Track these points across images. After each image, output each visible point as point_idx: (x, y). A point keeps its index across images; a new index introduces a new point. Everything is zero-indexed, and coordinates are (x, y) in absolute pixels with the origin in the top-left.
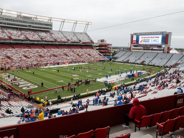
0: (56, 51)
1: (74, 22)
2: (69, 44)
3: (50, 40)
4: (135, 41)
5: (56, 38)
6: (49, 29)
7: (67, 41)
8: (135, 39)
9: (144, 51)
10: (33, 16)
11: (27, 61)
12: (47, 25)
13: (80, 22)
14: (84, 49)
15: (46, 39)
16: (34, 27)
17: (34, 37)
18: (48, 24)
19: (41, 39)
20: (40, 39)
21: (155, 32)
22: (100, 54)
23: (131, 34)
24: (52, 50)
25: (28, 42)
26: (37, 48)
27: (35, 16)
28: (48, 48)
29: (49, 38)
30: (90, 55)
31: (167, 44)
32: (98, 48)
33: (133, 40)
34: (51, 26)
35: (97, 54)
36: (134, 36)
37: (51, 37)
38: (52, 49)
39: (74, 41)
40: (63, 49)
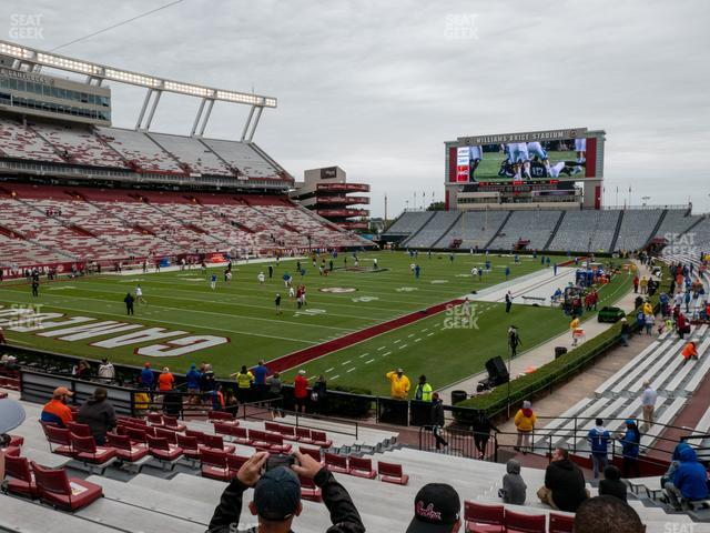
0: (140, 211)
1: (202, 92)
2: (193, 181)
3: (107, 164)
4: (464, 168)
5: (129, 158)
6: (94, 116)
7: (180, 171)
8: (463, 158)
9: (504, 205)
10: (16, 52)
11: (19, 247)
12: (84, 98)
13: (231, 96)
14: (258, 207)
15: (89, 160)
16: (24, 104)
17: (28, 148)
18: (92, 96)
19: (64, 157)
20: (56, 156)
21: (544, 132)
22: (330, 223)
23: (447, 144)
24: (121, 210)
25: (4, 167)
26: (48, 198)
27: (27, 55)
28: (98, 200)
29: (97, 154)
30: (292, 229)
31: (594, 175)
32: (313, 201)
33: (459, 164)
34: (105, 105)
35: (315, 224)
36: (459, 149)
37: (108, 154)
38: (122, 204)
39: (212, 173)
40: (168, 205)
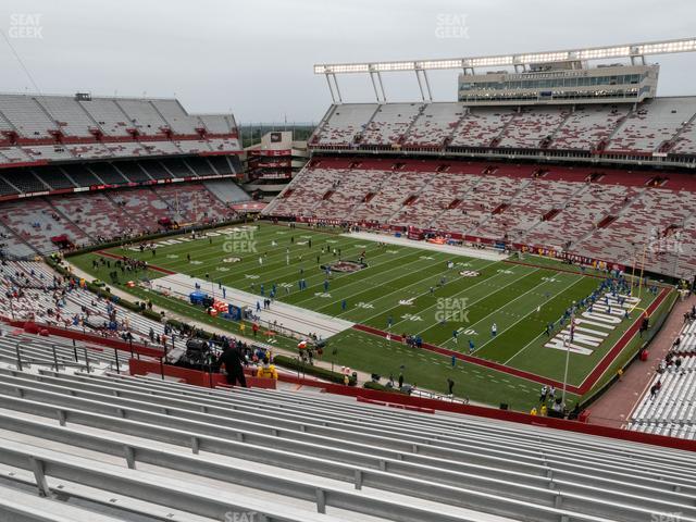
2: (659, 163)
6: (621, 95)
7: (653, 149)
12: (614, 80)
16: (560, 97)
25: (490, 154)
40: (604, 187)
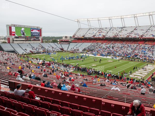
4: (14, 32)
8: (13, 30)
9: (26, 42)
36: (12, 27)
